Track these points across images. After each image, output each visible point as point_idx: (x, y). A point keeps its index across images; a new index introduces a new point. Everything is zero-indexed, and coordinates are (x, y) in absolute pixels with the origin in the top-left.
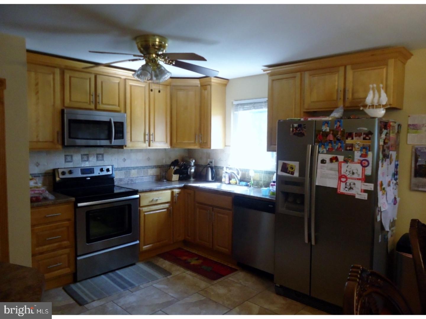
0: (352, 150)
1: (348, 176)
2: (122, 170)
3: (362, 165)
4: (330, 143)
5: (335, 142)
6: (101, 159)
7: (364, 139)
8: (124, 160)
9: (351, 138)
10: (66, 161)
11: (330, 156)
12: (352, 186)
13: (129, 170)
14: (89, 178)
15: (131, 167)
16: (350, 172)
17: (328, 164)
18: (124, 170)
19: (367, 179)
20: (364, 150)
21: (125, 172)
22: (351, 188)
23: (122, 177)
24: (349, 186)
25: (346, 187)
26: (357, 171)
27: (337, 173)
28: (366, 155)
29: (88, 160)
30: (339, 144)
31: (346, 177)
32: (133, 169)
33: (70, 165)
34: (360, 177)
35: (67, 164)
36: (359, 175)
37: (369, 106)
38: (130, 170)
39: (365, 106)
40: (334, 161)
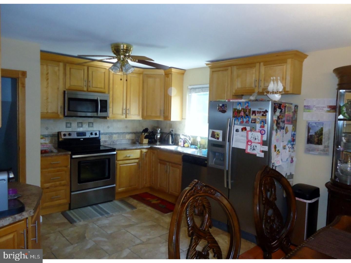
0: (255, 123)
1: (253, 141)
2: (106, 134)
3: (261, 133)
4: (241, 117)
5: (245, 117)
6: (92, 126)
7: (263, 115)
8: (108, 127)
9: (254, 115)
10: (66, 127)
11: (242, 127)
12: (255, 148)
13: (112, 134)
14: (82, 139)
15: (113, 133)
16: (253, 138)
17: (240, 132)
18: (108, 134)
19: (264, 143)
20: (262, 123)
21: (109, 136)
22: (254, 149)
23: (106, 140)
24: (253, 148)
25: (251, 149)
26: (258, 137)
27: (246, 138)
28: (263, 127)
29: (82, 127)
30: (247, 118)
31: (251, 142)
32: (115, 134)
33: (70, 130)
34: (260, 142)
35: (67, 128)
36: (259, 140)
37: (271, 92)
38: (113, 135)
39: (268, 92)
40: (244, 130)
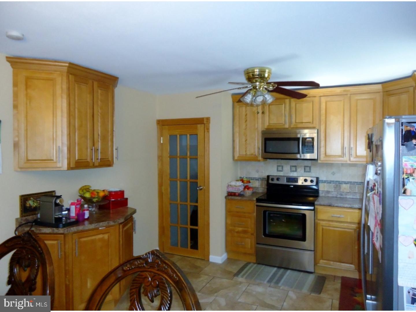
2: (331, 183)
6: (309, 170)
8: (333, 174)
10: (278, 170)
13: (339, 183)
14: (292, 186)
15: (342, 182)
18: (333, 183)
21: (334, 185)
23: (330, 190)
29: (296, 171)
32: (345, 184)
33: (281, 174)
35: (279, 172)
38: (341, 185)
